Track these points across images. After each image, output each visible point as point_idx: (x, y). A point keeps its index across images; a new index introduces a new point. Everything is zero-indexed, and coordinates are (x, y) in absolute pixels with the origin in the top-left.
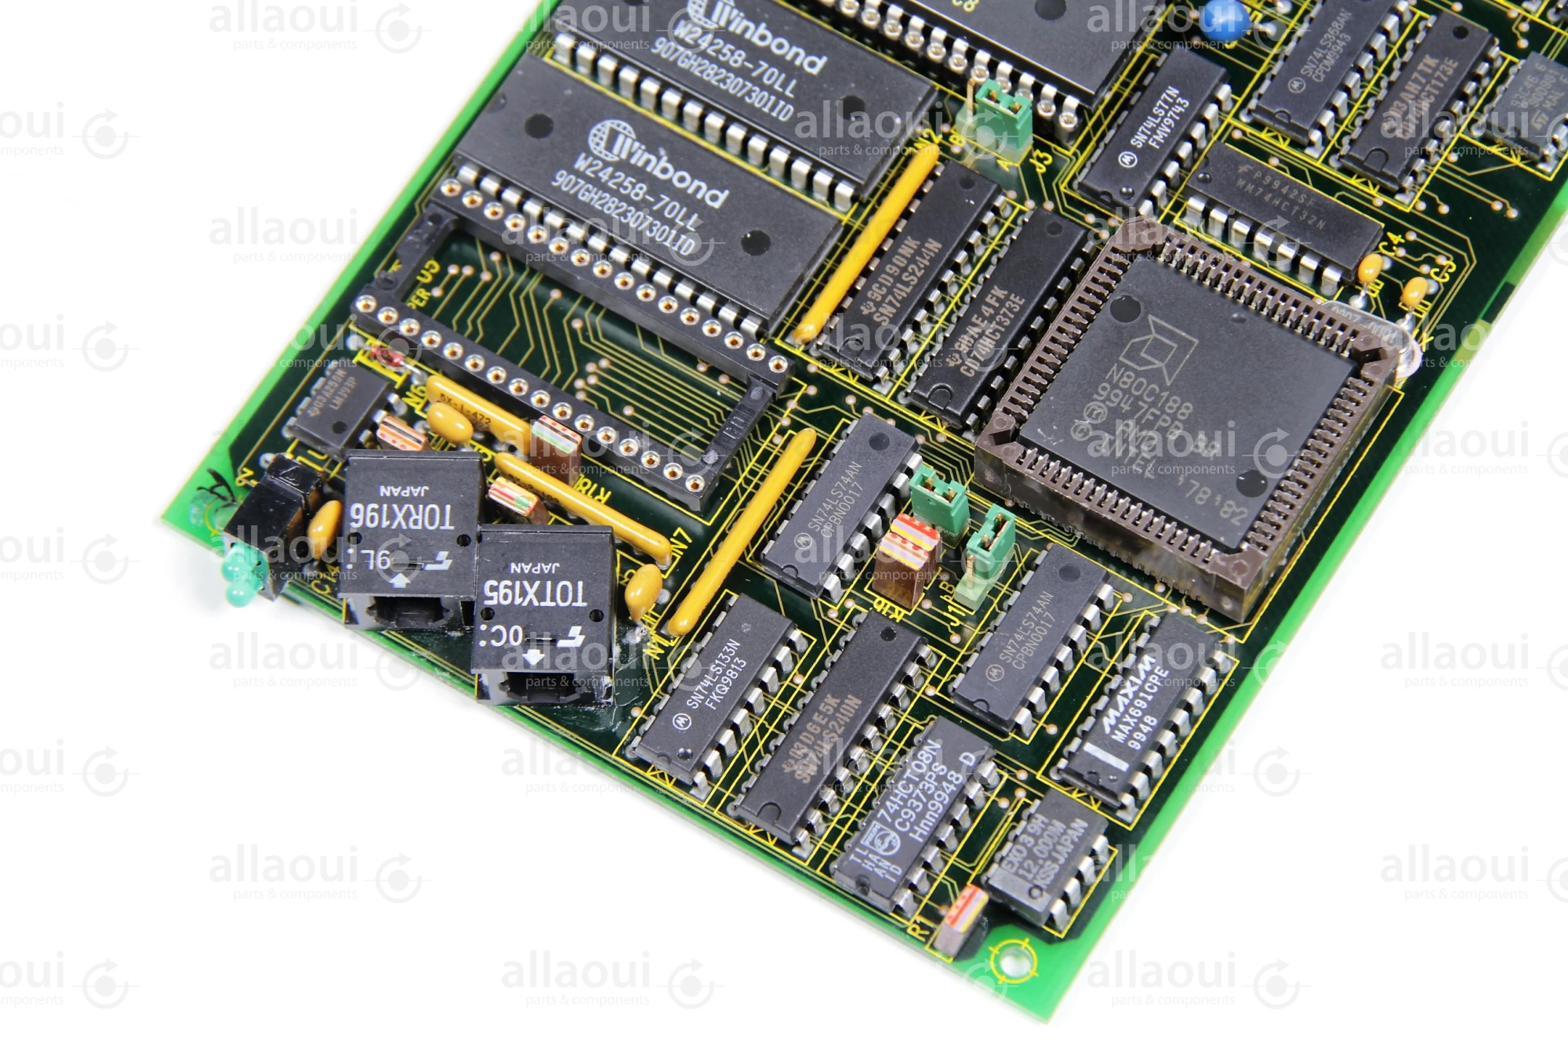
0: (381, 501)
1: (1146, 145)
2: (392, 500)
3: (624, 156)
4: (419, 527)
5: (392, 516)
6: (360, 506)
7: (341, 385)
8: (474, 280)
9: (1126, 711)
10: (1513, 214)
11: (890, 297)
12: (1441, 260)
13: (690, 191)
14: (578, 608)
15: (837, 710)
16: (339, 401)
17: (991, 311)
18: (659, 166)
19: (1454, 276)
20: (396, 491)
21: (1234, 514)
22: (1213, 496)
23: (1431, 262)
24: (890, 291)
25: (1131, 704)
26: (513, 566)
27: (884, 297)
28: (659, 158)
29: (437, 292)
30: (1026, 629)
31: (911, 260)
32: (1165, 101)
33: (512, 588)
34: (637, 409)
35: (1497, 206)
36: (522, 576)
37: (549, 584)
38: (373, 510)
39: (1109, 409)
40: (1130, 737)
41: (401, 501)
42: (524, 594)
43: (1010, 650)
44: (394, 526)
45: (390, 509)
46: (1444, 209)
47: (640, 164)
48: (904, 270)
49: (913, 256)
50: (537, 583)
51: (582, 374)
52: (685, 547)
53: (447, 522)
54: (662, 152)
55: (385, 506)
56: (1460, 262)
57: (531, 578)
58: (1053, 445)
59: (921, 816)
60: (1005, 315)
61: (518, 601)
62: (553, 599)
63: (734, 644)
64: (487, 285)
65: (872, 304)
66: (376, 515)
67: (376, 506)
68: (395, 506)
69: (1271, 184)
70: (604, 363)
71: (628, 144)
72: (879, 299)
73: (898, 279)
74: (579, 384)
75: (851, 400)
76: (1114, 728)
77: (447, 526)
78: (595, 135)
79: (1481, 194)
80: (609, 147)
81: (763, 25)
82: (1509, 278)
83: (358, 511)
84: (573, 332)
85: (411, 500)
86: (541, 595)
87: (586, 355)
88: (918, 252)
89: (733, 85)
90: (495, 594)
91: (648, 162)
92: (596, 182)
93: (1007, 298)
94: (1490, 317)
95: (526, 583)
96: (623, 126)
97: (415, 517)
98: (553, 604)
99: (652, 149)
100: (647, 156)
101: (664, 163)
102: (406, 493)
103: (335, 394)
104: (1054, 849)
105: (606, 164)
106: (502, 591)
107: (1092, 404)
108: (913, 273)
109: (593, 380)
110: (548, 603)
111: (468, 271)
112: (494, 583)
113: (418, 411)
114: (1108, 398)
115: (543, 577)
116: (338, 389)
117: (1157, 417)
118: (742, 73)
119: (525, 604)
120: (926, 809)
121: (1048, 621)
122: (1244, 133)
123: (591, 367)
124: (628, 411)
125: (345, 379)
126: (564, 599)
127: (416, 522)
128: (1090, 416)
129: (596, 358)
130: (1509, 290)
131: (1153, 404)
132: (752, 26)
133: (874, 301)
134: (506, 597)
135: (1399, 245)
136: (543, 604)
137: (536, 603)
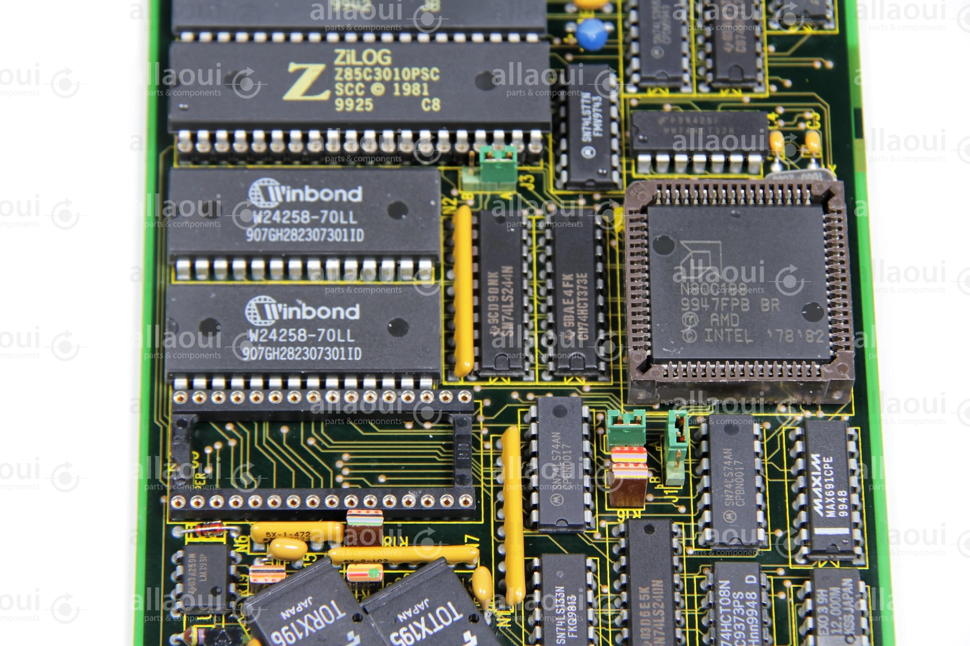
0: (287, 622)
1: (593, 138)
2: (293, 618)
3: (277, 317)
4: (323, 625)
5: (301, 629)
6: (276, 633)
7: (198, 563)
8: (226, 450)
9: (824, 496)
10: (830, 65)
11: (503, 317)
12: (808, 115)
13: (334, 317)
14: (459, 621)
15: (651, 594)
16: (203, 575)
17: (571, 292)
18: (304, 312)
19: (822, 121)
20: (293, 611)
21: (816, 337)
22: (795, 333)
23: (802, 120)
24: (501, 313)
25: (824, 490)
26: (400, 617)
27: (500, 318)
28: (300, 307)
29: (209, 470)
30: (729, 479)
31: (500, 286)
32: (586, 104)
33: (409, 631)
34: (387, 475)
35: (817, 65)
36: (409, 620)
37: (430, 616)
38: (286, 631)
39: (696, 312)
40: (837, 511)
41: (300, 615)
42: (419, 630)
43: (729, 498)
44: (307, 634)
45: (297, 625)
46: (788, 83)
47: (291, 317)
48: (500, 295)
49: (500, 282)
50: (423, 619)
51: (337, 472)
52: (478, 545)
53: (339, 612)
54: (300, 302)
55: (292, 625)
56: (818, 110)
57: (417, 618)
58: (679, 354)
59: (747, 632)
60: (581, 290)
61: (418, 637)
62: (439, 623)
63: (560, 589)
64: (237, 448)
65: (495, 327)
66: (290, 633)
67: (286, 628)
68: (299, 621)
69: (685, 122)
70: (346, 457)
71: (274, 309)
72: (497, 321)
73: (500, 303)
74: (339, 479)
75: (515, 396)
76: (824, 510)
77: (341, 615)
78: (250, 314)
79: (803, 62)
80: (264, 316)
81: (307, 187)
82: (853, 106)
83: (277, 638)
84: (312, 448)
85: (306, 611)
86: (429, 625)
87: (330, 459)
88: (501, 279)
89: (314, 235)
90: (401, 641)
91: (295, 313)
92: (270, 343)
93: (575, 278)
94: (860, 134)
95: (415, 623)
96: (266, 299)
97: (316, 621)
98: (441, 627)
99: (291, 304)
100: (291, 310)
101: (305, 308)
102: (300, 609)
103: (198, 572)
104: (843, 606)
105: (270, 329)
106: (404, 636)
107: (685, 316)
108: (507, 294)
109: (346, 472)
110: (438, 628)
111: (218, 446)
112: (395, 634)
113: (249, 554)
114: (692, 307)
115: (424, 613)
116: (197, 567)
117: (729, 302)
118: (314, 224)
119: (424, 637)
120: (747, 626)
121: (738, 465)
122: (638, 99)
123: (339, 464)
124: (382, 479)
125: (197, 558)
126: (446, 619)
127: (319, 624)
128: (688, 323)
129: (339, 456)
130: (859, 113)
131: (721, 296)
132: (300, 191)
133: (495, 324)
134: (409, 639)
135: (777, 119)
136: (435, 630)
137: (431, 632)
